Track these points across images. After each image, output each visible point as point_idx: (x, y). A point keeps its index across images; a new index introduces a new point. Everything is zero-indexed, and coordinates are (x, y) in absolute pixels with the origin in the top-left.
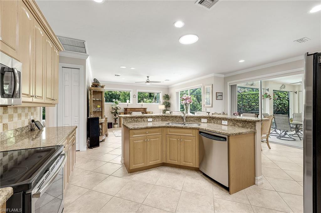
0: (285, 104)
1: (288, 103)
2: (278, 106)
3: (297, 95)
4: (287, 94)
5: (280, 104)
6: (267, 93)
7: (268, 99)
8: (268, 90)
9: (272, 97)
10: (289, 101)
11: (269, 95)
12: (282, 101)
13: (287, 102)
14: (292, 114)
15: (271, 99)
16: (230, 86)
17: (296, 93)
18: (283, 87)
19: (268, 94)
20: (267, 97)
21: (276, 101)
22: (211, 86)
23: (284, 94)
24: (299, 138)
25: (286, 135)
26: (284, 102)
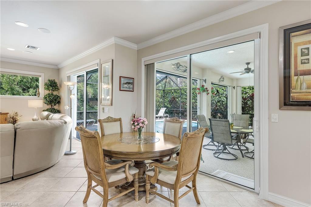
0: (223, 101)
1: (226, 101)
2: (217, 104)
3: (235, 91)
4: (225, 90)
5: (219, 102)
6: (204, 85)
7: (205, 94)
8: (205, 81)
9: (210, 91)
10: (227, 98)
11: (207, 89)
12: (221, 97)
13: (225, 99)
14: (230, 114)
15: (208, 94)
16: (145, 65)
17: (234, 88)
18: (222, 79)
19: (205, 87)
20: (204, 91)
21: (215, 98)
22: (110, 64)
23: (222, 90)
24: (239, 151)
25: (225, 150)
26: (222, 99)
